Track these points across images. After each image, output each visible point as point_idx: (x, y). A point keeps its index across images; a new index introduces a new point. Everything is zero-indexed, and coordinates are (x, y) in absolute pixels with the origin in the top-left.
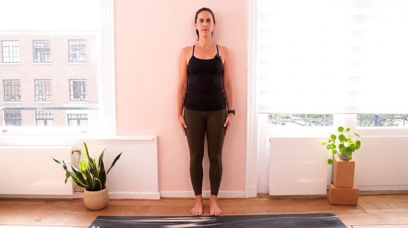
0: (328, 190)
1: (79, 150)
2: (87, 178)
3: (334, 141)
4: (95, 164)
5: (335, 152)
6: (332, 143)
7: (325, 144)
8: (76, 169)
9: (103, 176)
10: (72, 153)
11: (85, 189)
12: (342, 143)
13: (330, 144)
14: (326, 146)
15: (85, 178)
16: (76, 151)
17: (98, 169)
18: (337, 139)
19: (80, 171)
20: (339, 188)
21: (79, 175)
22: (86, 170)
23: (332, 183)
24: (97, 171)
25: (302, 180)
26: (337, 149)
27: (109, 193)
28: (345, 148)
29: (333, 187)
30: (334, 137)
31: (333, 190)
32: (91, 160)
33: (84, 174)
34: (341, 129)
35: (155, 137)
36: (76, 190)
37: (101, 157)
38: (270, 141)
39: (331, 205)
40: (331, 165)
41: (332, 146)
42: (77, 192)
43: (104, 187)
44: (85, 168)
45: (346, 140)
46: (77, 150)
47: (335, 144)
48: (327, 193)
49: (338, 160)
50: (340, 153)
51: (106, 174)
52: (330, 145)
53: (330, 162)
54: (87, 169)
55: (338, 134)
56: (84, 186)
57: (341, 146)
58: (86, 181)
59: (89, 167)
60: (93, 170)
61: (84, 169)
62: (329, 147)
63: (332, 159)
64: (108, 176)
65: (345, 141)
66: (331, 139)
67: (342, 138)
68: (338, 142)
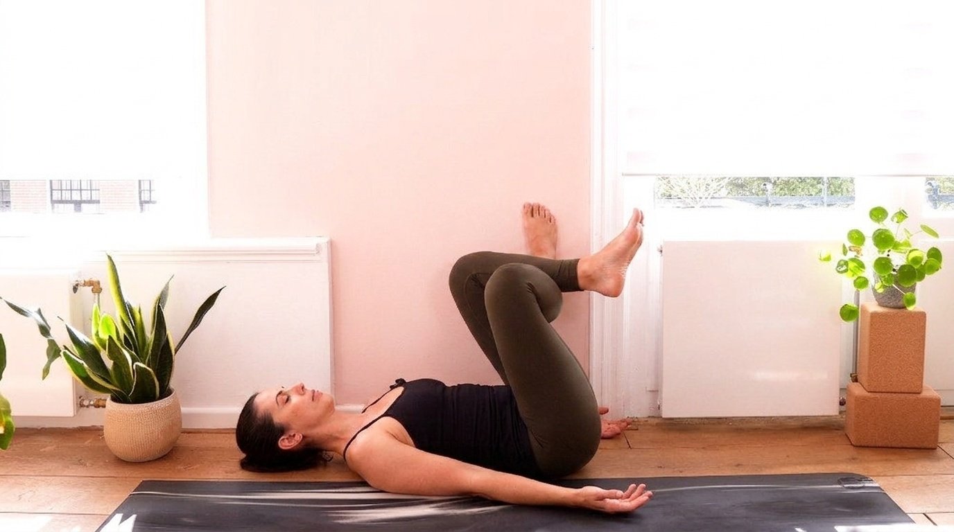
0: (842, 403)
1: (95, 279)
2: (114, 363)
3: (858, 252)
4: (141, 318)
5: (861, 283)
6: (851, 255)
7: (828, 259)
8: (82, 337)
9: (163, 357)
10: (75, 289)
11: (108, 397)
12: (885, 255)
13: (846, 258)
14: (834, 264)
15: (109, 364)
16: (86, 284)
17: (150, 335)
18: (869, 242)
19: (94, 342)
20: (878, 395)
21: (90, 353)
22: (110, 337)
23: (855, 380)
24: (147, 343)
25: (760, 375)
26: (869, 273)
27: (184, 410)
28: (894, 270)
29: (858, 390)
30: (857, 237)
31: (861, 401)
32: (128, 310)
33: (105, 349)
34: (878, 213)
35: (324, 241)
36: (86, 403)
37: (161, 300)
38: (661, 251)
39: (854, 446)
40: (851, 324)
41: (852, 265)
42: (87, 407)
43: (165, 392)
44: (109, 330)
45: (896, 246)
46: (87, 280)
47: (861, 259)
48: (841, 412)
49: (873, 307)
50: (878, 286)
51: (173, 353)
52: (846, 263)
53: (848, 313)
54: (115, 338)
55: (869, 228)
56: (106, 388)
57: (883, 264)
58: (112, 373)
59: (122, 332)
60: (133, 340)
61: (104, 336)
62: (842, 267)
63: (852, 304)
64: (177, 358)
65: (893, 248)
66: (848, 244)
67: (883, 239)
68: (870, 253)
